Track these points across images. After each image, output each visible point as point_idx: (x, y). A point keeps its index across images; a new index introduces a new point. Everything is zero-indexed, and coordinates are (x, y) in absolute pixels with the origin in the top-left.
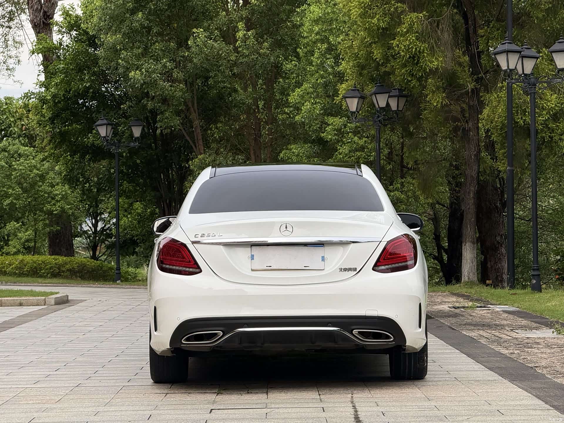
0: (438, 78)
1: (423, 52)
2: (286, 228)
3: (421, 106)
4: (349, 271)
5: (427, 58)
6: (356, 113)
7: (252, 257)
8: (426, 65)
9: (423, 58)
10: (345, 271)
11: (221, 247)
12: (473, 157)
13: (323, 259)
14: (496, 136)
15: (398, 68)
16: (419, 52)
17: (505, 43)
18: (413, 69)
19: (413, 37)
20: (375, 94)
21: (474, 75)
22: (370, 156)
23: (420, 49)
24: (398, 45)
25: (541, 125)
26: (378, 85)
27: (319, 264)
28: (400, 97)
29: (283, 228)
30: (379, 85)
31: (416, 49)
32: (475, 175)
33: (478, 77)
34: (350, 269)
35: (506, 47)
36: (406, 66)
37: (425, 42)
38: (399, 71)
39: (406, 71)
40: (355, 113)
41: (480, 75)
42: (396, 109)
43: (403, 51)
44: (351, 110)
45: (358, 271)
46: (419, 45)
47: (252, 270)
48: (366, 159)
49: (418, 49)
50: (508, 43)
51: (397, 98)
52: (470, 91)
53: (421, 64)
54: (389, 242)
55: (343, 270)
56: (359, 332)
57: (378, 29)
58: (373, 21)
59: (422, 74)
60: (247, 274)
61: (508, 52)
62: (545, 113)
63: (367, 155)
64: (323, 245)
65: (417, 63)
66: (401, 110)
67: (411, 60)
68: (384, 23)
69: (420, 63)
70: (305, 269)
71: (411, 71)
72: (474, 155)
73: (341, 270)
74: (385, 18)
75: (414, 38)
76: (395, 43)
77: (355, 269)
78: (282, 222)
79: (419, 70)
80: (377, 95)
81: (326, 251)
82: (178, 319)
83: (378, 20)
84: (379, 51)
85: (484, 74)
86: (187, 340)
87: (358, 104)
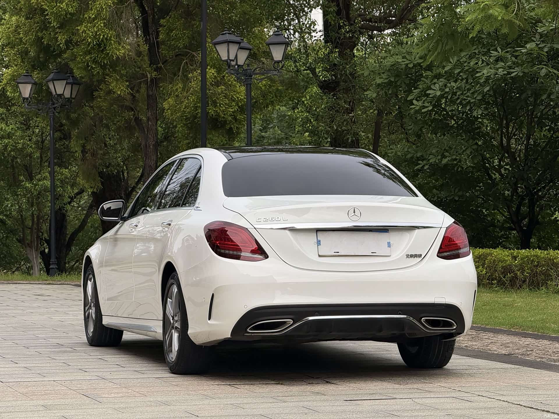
0: (122, 67)
1: (110, 40)
2: (354, 212)
3: (94, 94)
4: (414, 257)
5: (114, 46)
6: (30, 99)
7: (319, 243)
8: (112, 52)
9: (110, 46)
10: (412, 257)
11: (287, 232)
12: (151, 147)
13: (389, 245)
14: (182, 126)
15: (81, 55)
16: (106, 39)
17: (225, 34)
18: (98, 56)
19: (101, 23)
20: (53, 80)
21: (153, 65)
22: (18, 143)
23: (108, 36)
24: (85, 32)
25: (230, 116)
26: (55, 71)
27: (385, 250)
28: (74, 84)
29: (351, 213)
30: (57, 71)
31: (104, 36)
32: (153, 165)
33: (157, 67)
34: (416, 256)
35: (228, 37)
36: (90, 53)
37: (112, 30)
38: (82, 57)
39: (91, 58)
40: (27, 99)
41: (159, 65)
42: (69, 96)
43: (90, 38)
44: (23, 96)
45: (423, 257)
46: (107, 32)
47: (320, 256)
48: (13, 146)
49: (106, 36)
50: (229, 33)
51: (71, 85)
52: (149, 80)
53: (108, 52)
54: (447, 228)
55: (409, 257)
56: (426, 320)
57: (66, 14)
58: (61, 6)
59: (107, 62)
60: (315, 259)
61: (229, 42)
62: (235, 104)
63: (15, 143)
64: (388, 230)
65: (103, 51)
66: (74, 97)
67: (96, 47)
68: (72, 7)
69: (107, 50)
70: (373, 255)
71: (95, 59)
72: (153, 145)
73: (408, 256)
74: (74, 3)
75: (102, 25)
76: (81, 28)
77: (420, 256)
78: (350, 206)
79: (104, 58)
80: (55, 82)
81: (392, 237)
82: (246, 307)
83: (67, 4)
84: (63, 37)
85: (163, 64)
86: (254, 329)
87: (31, 90)
